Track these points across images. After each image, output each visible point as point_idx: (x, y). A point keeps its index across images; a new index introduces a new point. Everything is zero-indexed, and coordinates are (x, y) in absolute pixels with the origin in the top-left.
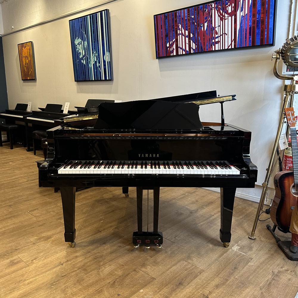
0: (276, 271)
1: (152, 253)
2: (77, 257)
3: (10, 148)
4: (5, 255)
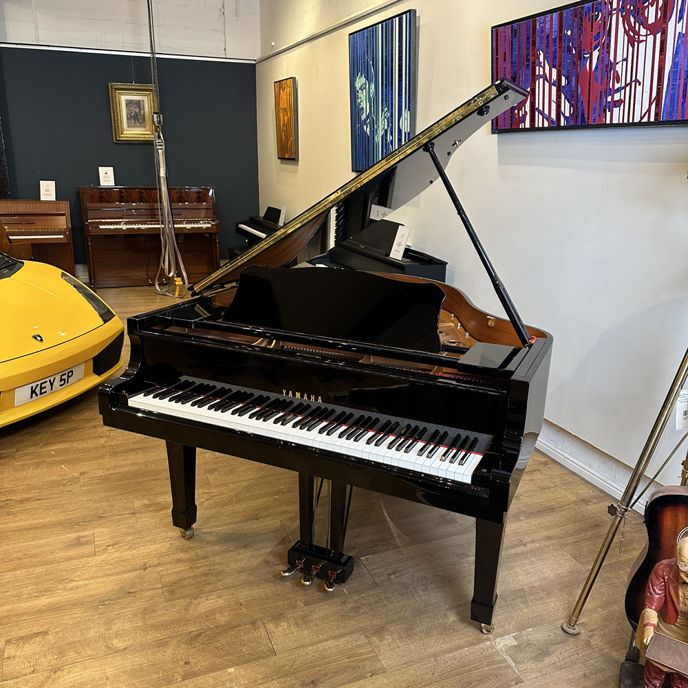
2: (179, 561)
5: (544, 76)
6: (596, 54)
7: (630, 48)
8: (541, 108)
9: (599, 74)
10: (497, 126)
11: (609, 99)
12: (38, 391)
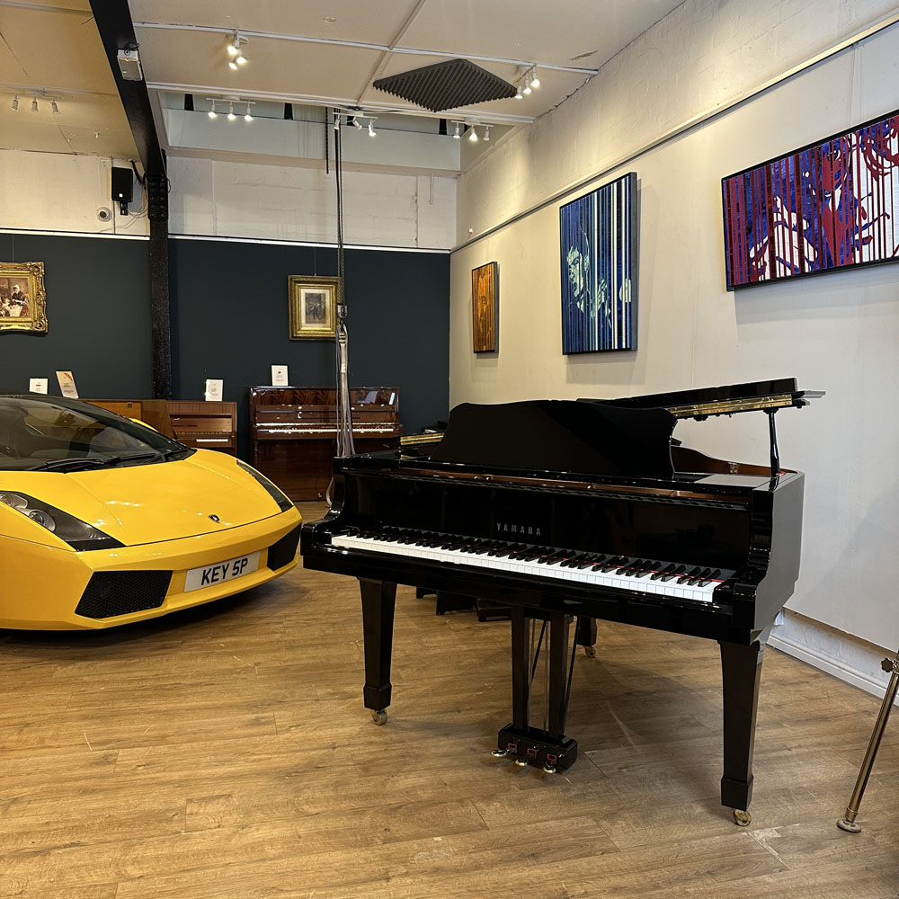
1: (529, 779)
5: (783, 222)
6: (838, 192)
7: (875, 182)
8: (782, 257)
9: (843, 213)
10: (733, 282)
11: (857, 237)
12: (210, 577)
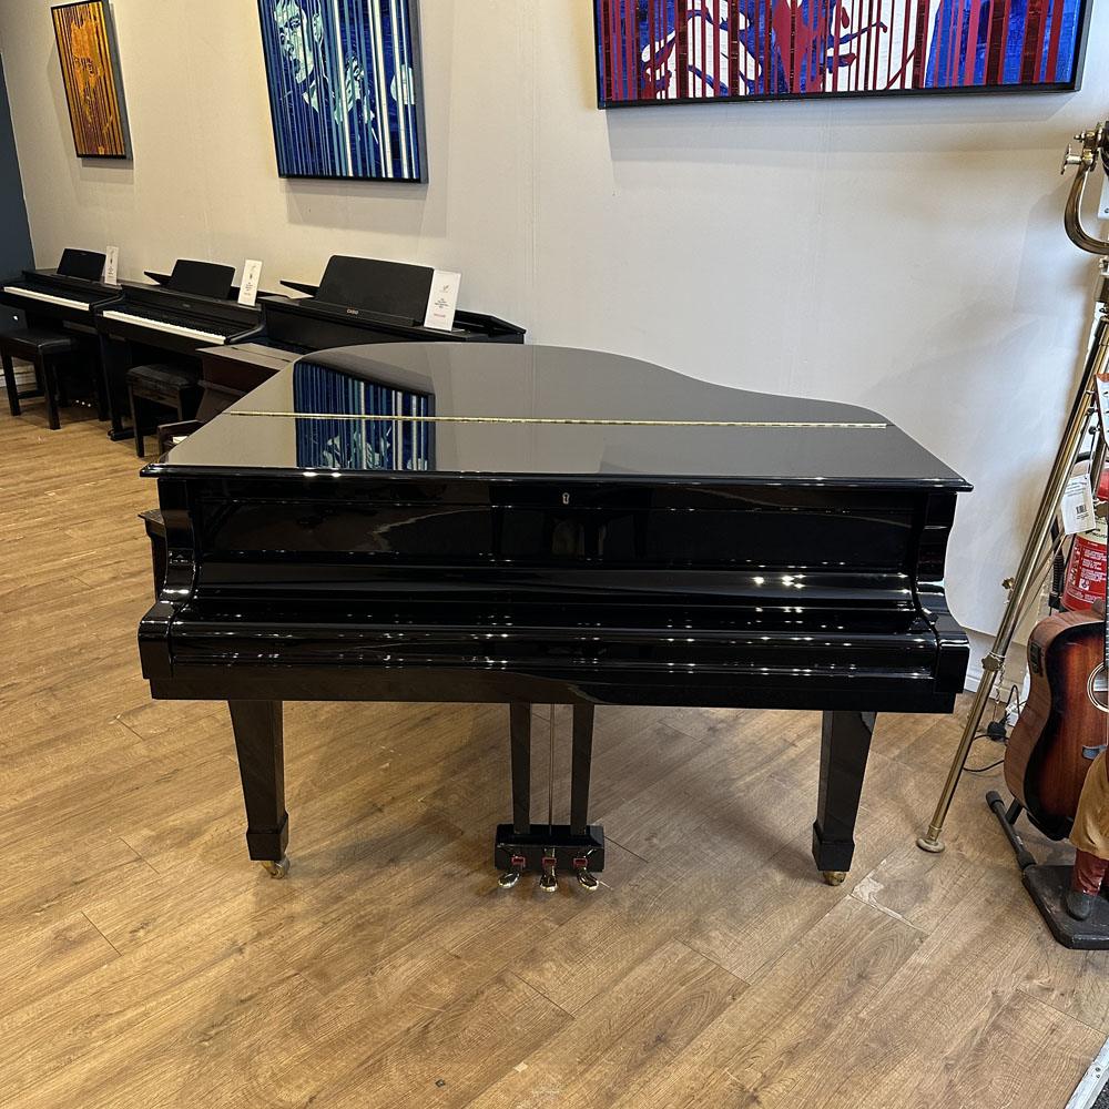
0: (1007, 992)
1: (566, 903)
2: (292, 918)
3: (48, 424)
4: (36, 907)
10: (609, 94)
